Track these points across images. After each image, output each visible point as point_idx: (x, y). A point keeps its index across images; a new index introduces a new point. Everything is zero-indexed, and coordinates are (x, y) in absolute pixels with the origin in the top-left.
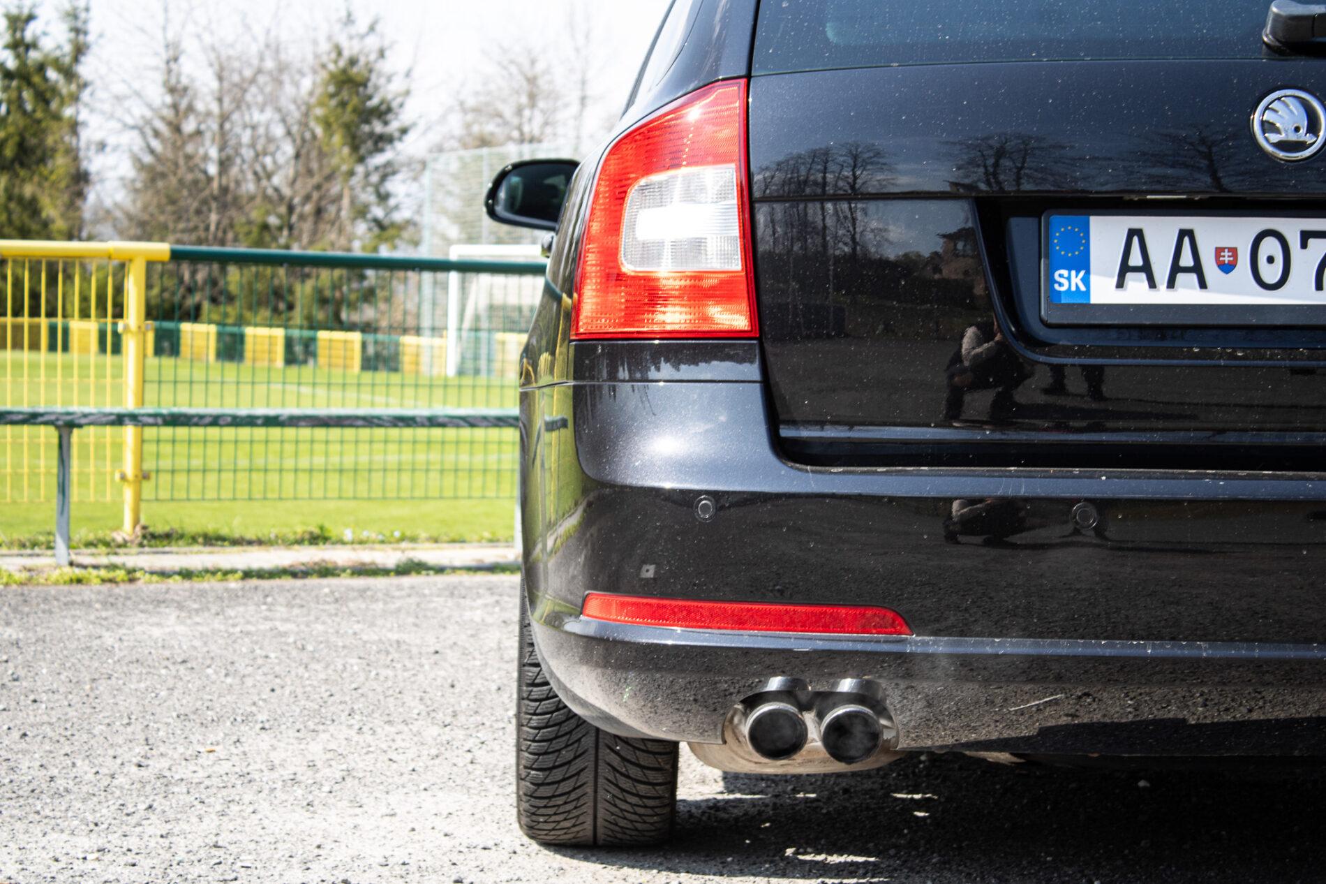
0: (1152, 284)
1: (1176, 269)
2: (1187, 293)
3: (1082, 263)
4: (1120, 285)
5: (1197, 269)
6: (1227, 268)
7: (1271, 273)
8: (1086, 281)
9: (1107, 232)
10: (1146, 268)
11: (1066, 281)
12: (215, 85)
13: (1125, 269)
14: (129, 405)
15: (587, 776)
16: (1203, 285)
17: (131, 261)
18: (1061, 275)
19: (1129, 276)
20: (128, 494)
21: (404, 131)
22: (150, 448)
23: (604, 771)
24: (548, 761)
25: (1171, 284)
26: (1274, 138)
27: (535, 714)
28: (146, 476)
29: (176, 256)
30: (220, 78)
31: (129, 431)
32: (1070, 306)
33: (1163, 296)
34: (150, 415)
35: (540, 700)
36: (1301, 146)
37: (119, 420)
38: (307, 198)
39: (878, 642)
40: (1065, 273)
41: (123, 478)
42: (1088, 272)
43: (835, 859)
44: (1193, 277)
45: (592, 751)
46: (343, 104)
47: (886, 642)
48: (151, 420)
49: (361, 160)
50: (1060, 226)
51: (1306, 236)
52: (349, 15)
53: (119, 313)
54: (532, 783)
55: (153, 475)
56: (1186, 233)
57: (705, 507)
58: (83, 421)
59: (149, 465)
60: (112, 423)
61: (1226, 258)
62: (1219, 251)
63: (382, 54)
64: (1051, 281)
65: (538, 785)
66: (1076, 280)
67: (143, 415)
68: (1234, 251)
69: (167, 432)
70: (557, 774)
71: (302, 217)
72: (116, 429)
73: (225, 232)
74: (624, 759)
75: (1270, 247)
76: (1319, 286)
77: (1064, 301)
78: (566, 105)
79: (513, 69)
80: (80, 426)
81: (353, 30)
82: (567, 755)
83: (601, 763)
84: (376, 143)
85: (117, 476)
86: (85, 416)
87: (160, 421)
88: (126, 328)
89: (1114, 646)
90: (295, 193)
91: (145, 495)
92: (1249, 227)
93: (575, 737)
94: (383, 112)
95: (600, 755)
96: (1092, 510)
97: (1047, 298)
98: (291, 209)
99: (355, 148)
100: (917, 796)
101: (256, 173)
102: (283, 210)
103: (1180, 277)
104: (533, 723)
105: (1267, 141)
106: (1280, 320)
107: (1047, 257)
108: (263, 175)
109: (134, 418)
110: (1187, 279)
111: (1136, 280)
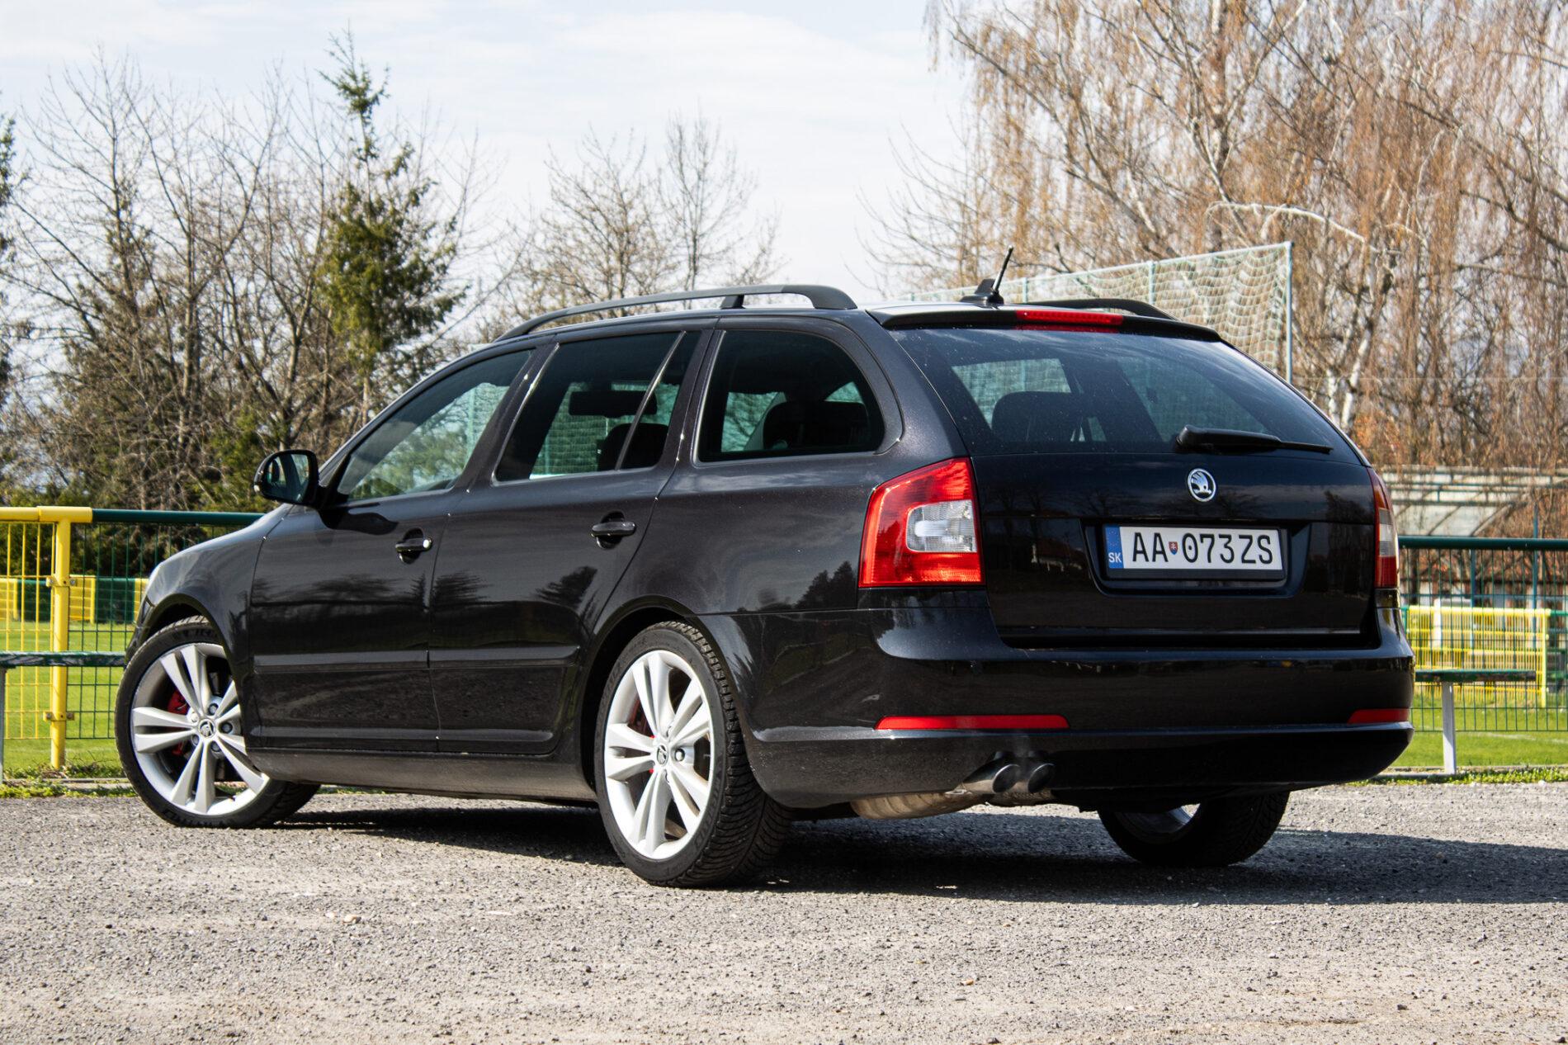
0: (1147, 560)
1: (1155, 552)
2: (1160, 564)
3: (1119, 549)
4: (1135, 559)
5: (1163, 552)
6: (1174, 552)
7: (1191, 555)
8: (1121, 557)
9: (1127, 534)
10: (1144, 552)
11: (1113, 558)
12: (183, 242)
13: (1136, 552)
14: (56, 648)
16: (1166, 559)
17: (57, 523)
18: (1110, 554)
19: (1138, 555)
20: (54, 733)
21: (447, 305)
22: (74, 692)
25: (1154, 560)
26: (1197, 491)
28: (70, 717)
29: (98, 518)
30: (191, 236)
31: (56, 671)
32: (1116, 569)
33: (1150, 565)
34: (72, 657)
36: (1206, 496)
37: (46, 661)
38: (312, 399)
40: (1112, 553)
41: (50, 717)
42: (1121, 554)
44: (1162, 555)
46: (359, 268)
48: (73, 661)
49: (387, 345)
50: (1109, 531)
51: (1202, 536)
52: (369, 145)
53: (46, 569)
55: (77, 716)
56: (1157, 535)
58: (16, 662)
59: (73, 706)
60: (40, 664)
61: (1173, 547)
63: (415, 199)
64: (1108, 557)
66: (1117, 556)
67: (67, 657)
68: (1176, 544)
69: (89, 671)
71: (305, 425)
72: (44, 669)
73: (196, 448)
76: (1209, 560)
77: (1113, 567)
78: (672, 268)
79: (600, 221)
80: (13, 666)
81: (374, 166)
84: (407, 324)
85: (44, 716)
86: (18, 657)
87: (81, 661)
88: (53, 582)
90: (294, 392)
91: (69, 734)
92: (1180, 532)
94: (418, 279)
97: (1107, 565)
98: (289, 414)
99: (376, 330)
101: (240, 366)
102: (277, 416)
103: (1157, 556)
105: (1194, 493)
106: (1197, 575)
107: (1106, 546)
108: (249, 369)
109: (58, 659)
110: (1159, 557)
111: (1140, 557)
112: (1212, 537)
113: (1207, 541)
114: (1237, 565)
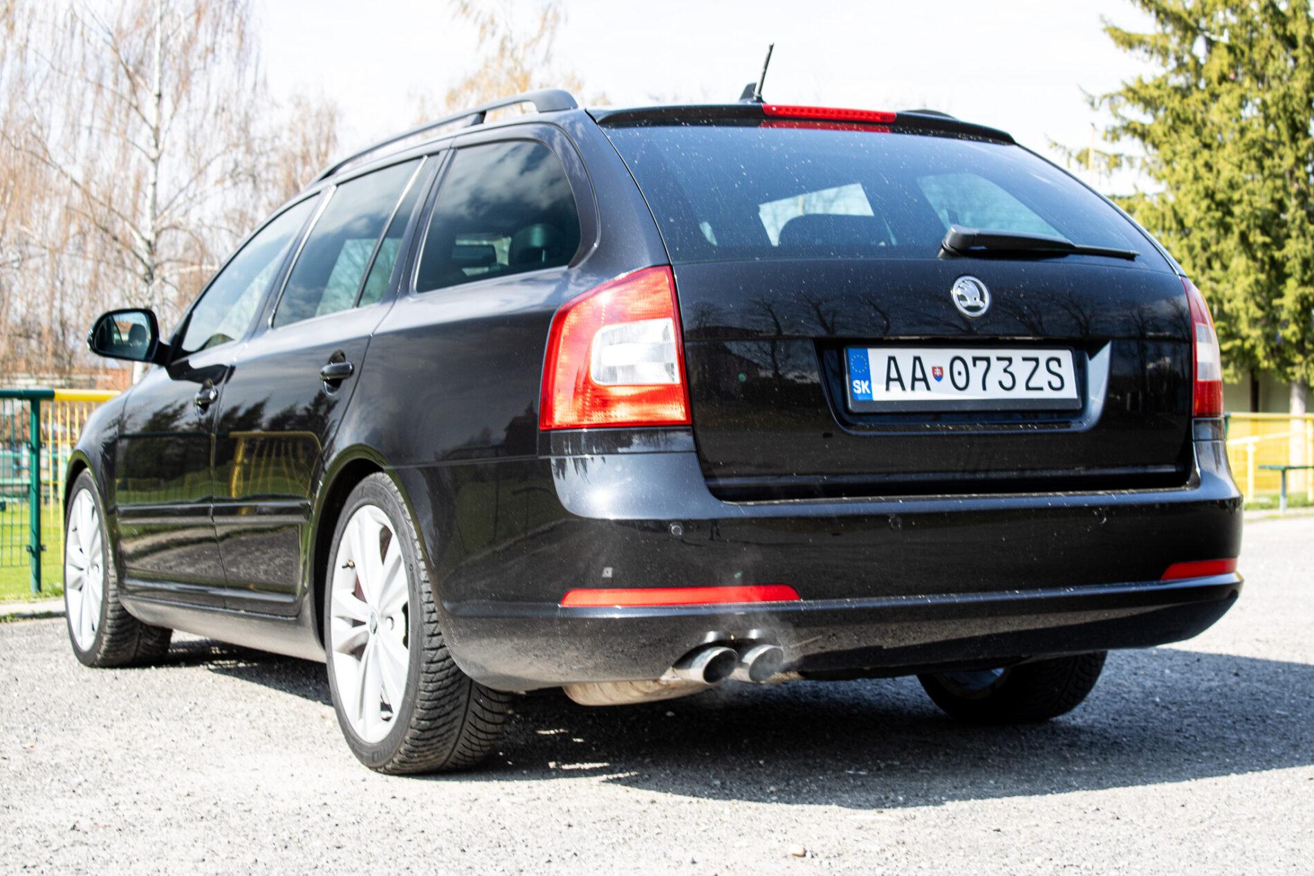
0: (903, 388)
1: (914, 379)
2: (920, 394)
3: (866, 376)
4: (888, 389)
5: (925, 379)
6: (939, 378)
7: (961, 381)
8: (869, 387)
9: (877, 358)
10: (899, 379)
11: (860, 387)
13: (889, 379)
15: (458, 723)
16: (928, 388)
18: (856, 382)
19: (891, 383)
23: (470, 717)
24: (435, 713)
25: (912, 388)
26: (965, 304)
27: (432, 682)
32: (864, 402)
33: (909, 396)
35: (435, 673)
36: (977, 309)
39: (783, 605)
40: (858, 382)
42: (870, 382)
43: (587, 766)
44: (923, 384)
45: (465, 704)
47: (788, 605)
50: (853, 355)
51: (975, 359)
54: (419, 730)
56: (917, 359)
57: (676, 530)
61: (938, 372)
62: (934, 369)
64: (852, 387)
65: (423, 731)
66: (865, 385)
68: (941, 369)
70: (440, 722)
74: (483, 708)
75: (958, 366)
76: (984, 388)
77: (860, 398)
82: (448, 708)
83: (469, 712)
89: (910, 600)
92: (947, 354)
93: (456, 695)
95: (470, 706)
96: (899, 520)
97: (852, 397)
100: (552, 732)
103: (917, 384)
104: (430, 688)
105: (960, 305)
106: (968, 408)
107: (849, 373)
110: (920, 385)
111: (895, 386)
112: (988, 360)
113: (982, 365)
114: (1020, 393)
